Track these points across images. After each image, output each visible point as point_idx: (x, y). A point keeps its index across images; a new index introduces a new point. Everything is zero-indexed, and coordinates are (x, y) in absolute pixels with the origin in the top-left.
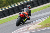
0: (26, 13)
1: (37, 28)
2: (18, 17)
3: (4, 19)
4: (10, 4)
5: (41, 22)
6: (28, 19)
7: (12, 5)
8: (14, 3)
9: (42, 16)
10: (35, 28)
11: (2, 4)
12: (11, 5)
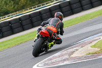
0: (54, 29)
1: (90, 54)
3: (22, 36)
4: (33, 4)
5: (97, 41)
7: (38, 7)
8: (41, 3)
9: (99, 29)
10: (85, 54)
11: (18, 4)
12: (36, 6)
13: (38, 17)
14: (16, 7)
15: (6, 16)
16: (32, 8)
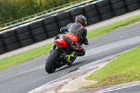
1: (83, 88)
2: (52, 49)
4: (6, 20)
7: (13, 24)
10: (78, 88)
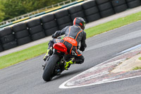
6: (78, 60)
12: (64, 2)
13: (66, 17)
14: (36, 4)
15: (22, 16)
16: (57, 6)
